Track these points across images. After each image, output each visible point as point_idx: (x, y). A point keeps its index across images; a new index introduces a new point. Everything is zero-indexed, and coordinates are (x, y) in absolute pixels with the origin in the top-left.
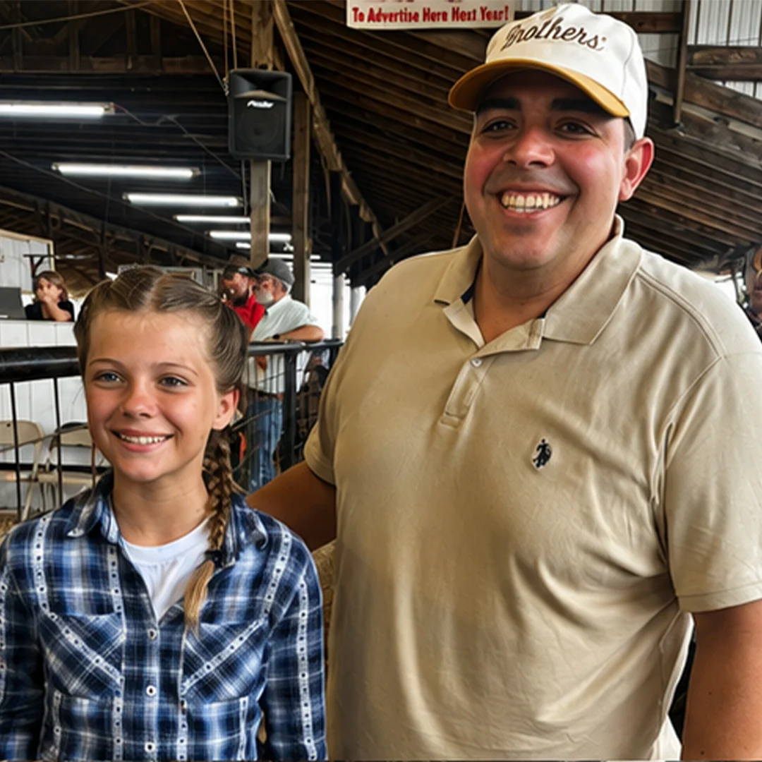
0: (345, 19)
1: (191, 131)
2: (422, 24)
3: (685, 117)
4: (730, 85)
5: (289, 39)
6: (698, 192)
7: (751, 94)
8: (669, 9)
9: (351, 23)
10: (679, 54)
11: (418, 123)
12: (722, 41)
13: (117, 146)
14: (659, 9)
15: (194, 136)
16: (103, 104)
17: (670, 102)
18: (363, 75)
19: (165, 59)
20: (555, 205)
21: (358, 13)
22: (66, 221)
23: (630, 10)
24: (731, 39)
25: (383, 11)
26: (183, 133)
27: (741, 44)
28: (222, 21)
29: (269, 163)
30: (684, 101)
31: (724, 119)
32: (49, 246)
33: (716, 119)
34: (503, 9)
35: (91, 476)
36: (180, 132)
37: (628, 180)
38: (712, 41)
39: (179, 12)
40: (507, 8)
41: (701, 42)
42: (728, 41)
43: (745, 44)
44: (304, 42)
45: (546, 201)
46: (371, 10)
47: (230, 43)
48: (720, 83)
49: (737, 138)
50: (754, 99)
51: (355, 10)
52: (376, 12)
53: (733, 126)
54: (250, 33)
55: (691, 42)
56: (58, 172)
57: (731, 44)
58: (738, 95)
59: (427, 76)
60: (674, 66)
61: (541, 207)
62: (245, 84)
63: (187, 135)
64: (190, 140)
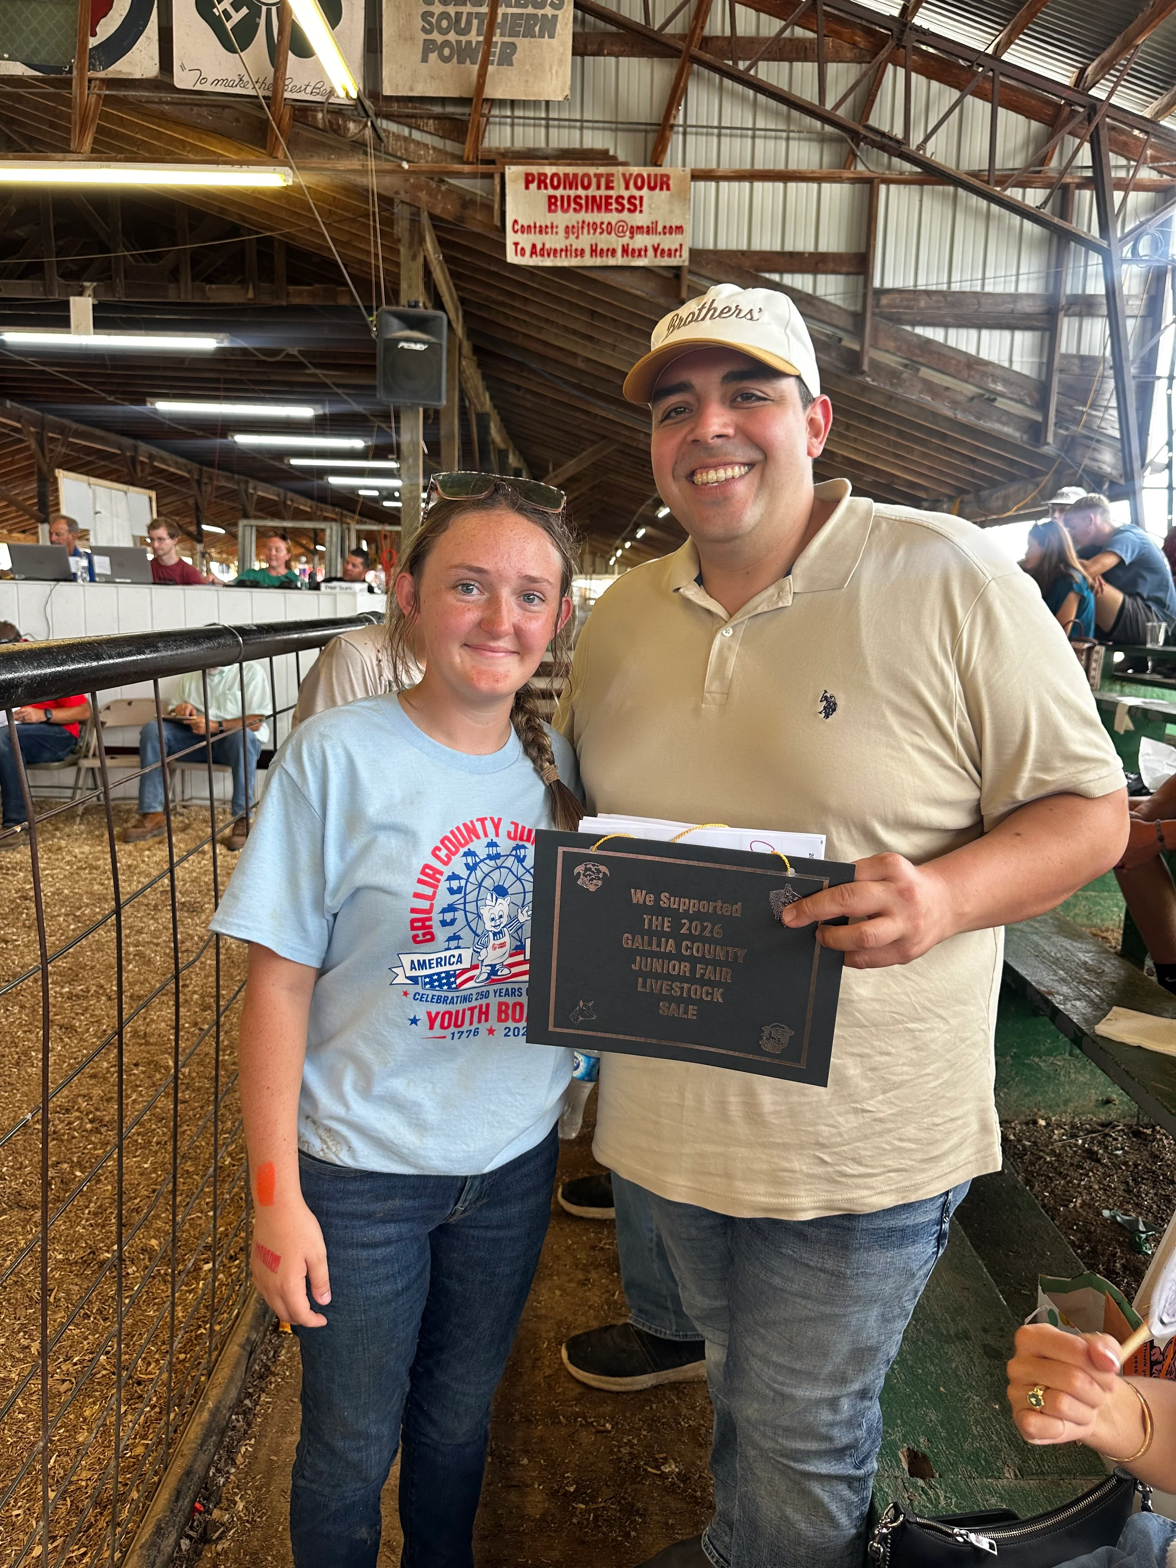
0: (505, 255)
1: (316, 366)
2: (588, 261)
3: (874, 364)
4: (919, 330)
5: (440, 275)
6: (889, 442)
7: (941, 340)
8: (854, 250)
9: (512, 257)
10: (865, 295)
11: (581, 365)
12: (910, 284)
13: (227, 381)
14: (842, 249)
15: (318, 371)
16: (216, 335)
17: (856, 347)
18: (519, 310)
19: (291, 288)
20: (746, 473)
21: (519, 247)
22: (156, 464)
23: (811, 249)
24: (919, 283)
25: (547, 246)
26: (307, 368)
27: (930, 288)
28: (369, 252)
29: (421, 410)
30: (871, 346)
31: (913, 365)
32: (150, 499)
33: (906, 366)
34: (678, 247)
35: (205, 766)
36: (302, 366)
37: (814, 440)
38: (899, 284)
39: (324, 244)
40: (681, 245)
41: (888, 284)
42: (916, 286)
43: (934, 288)
44: (454, 275)
45: (737, 471)
46: (534, 246)
47: (378, 277)
48: (908, 328)
49: (930, 387)
50: (945, 346)
51: (516, 244)
52: (539, 247)
53: (925, 372)
54: (398, 264)
55: (877, 284)
56: (155, 411)
57: (919, 288)
58: (928, 341)
59: (593, 313)
60: (859, 308)
61: (733, 478)
62: (395, 322)
63: (312, 370)
64: (314, 375)
